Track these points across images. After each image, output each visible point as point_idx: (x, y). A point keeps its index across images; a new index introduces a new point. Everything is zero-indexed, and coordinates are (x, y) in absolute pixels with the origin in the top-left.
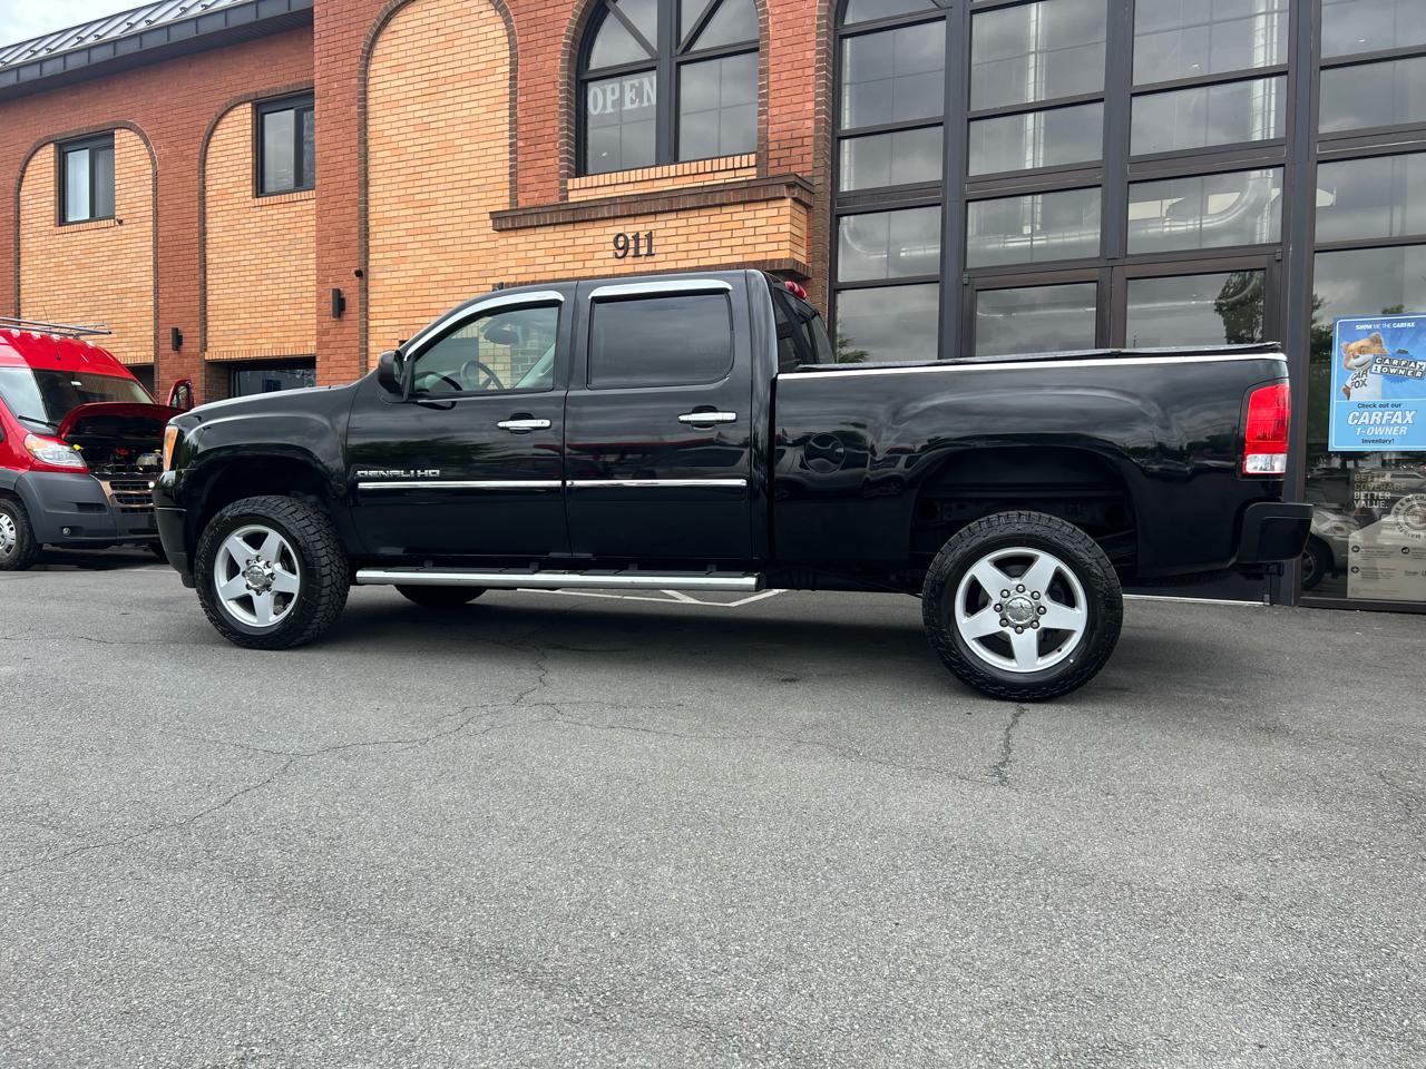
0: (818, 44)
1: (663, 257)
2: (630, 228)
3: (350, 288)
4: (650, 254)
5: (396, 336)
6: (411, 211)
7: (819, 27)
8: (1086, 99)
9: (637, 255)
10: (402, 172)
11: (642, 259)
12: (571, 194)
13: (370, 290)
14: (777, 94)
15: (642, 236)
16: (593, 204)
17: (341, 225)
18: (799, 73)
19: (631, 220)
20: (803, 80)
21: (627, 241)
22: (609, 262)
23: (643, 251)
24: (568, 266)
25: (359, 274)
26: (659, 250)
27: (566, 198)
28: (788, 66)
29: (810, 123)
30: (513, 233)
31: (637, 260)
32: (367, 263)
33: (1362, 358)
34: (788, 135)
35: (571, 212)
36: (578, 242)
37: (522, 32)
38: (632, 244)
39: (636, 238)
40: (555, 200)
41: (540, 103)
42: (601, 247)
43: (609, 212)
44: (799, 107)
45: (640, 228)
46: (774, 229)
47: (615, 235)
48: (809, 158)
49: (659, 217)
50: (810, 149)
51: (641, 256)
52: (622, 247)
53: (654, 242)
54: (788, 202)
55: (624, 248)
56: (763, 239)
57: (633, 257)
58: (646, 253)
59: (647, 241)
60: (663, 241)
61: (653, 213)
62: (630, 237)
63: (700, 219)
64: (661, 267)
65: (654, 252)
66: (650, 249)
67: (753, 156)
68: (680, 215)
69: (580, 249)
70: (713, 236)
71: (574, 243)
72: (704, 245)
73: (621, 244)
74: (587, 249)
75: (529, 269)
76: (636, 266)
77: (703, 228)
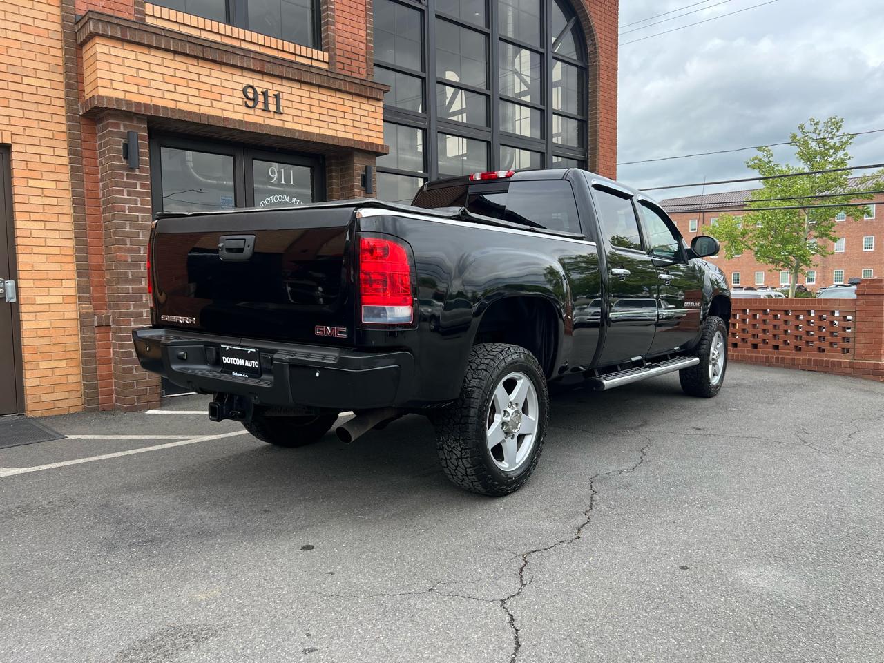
1: (290, 118)
2: (261, 84)
4: (278, 112)
9: (266, 110)
11: (271, 115)
12: (148, 19)
15: (271, 93)
16: (225, 49)
21: (255, 92)
22: (238, 108)
23: (272, 107)
26: (287, 111)
27: (144, 19)
30: (119, 45)
31: (266, 114)
34: (349, 48)
36: (202, 78)
38: (261, 98)
39: (265, 94)
42: (230, 92)
43: (241, 63)
45: (269, 86)
46: (373, 121)
47: (244, 85)
48: (363, 71)
49: (285, 83)
50: (364, 65)
51: (270, 111)
52: (251, 98)
53: (282, 102)
54: (381, 104)
55: (253, 99)
56: (366, 126)
57: (263, 110)
58: (275, 110)
59: (275, 99)
60: (289, 104)
61: (282, 78)
62: (259, 91)
63: (320, 96)
64: (288, 125)
65: (282, 111)
66: (278, 108)
67: (326, 54)
68: (304, 87)
69: (207, 87)
70: (331, 112)
71: (199, 79)
72: (323, 118)
73: (251, 96)
74: (215, 89)
75: (143, 90)
76: (266, 119)
77: (322, 104)
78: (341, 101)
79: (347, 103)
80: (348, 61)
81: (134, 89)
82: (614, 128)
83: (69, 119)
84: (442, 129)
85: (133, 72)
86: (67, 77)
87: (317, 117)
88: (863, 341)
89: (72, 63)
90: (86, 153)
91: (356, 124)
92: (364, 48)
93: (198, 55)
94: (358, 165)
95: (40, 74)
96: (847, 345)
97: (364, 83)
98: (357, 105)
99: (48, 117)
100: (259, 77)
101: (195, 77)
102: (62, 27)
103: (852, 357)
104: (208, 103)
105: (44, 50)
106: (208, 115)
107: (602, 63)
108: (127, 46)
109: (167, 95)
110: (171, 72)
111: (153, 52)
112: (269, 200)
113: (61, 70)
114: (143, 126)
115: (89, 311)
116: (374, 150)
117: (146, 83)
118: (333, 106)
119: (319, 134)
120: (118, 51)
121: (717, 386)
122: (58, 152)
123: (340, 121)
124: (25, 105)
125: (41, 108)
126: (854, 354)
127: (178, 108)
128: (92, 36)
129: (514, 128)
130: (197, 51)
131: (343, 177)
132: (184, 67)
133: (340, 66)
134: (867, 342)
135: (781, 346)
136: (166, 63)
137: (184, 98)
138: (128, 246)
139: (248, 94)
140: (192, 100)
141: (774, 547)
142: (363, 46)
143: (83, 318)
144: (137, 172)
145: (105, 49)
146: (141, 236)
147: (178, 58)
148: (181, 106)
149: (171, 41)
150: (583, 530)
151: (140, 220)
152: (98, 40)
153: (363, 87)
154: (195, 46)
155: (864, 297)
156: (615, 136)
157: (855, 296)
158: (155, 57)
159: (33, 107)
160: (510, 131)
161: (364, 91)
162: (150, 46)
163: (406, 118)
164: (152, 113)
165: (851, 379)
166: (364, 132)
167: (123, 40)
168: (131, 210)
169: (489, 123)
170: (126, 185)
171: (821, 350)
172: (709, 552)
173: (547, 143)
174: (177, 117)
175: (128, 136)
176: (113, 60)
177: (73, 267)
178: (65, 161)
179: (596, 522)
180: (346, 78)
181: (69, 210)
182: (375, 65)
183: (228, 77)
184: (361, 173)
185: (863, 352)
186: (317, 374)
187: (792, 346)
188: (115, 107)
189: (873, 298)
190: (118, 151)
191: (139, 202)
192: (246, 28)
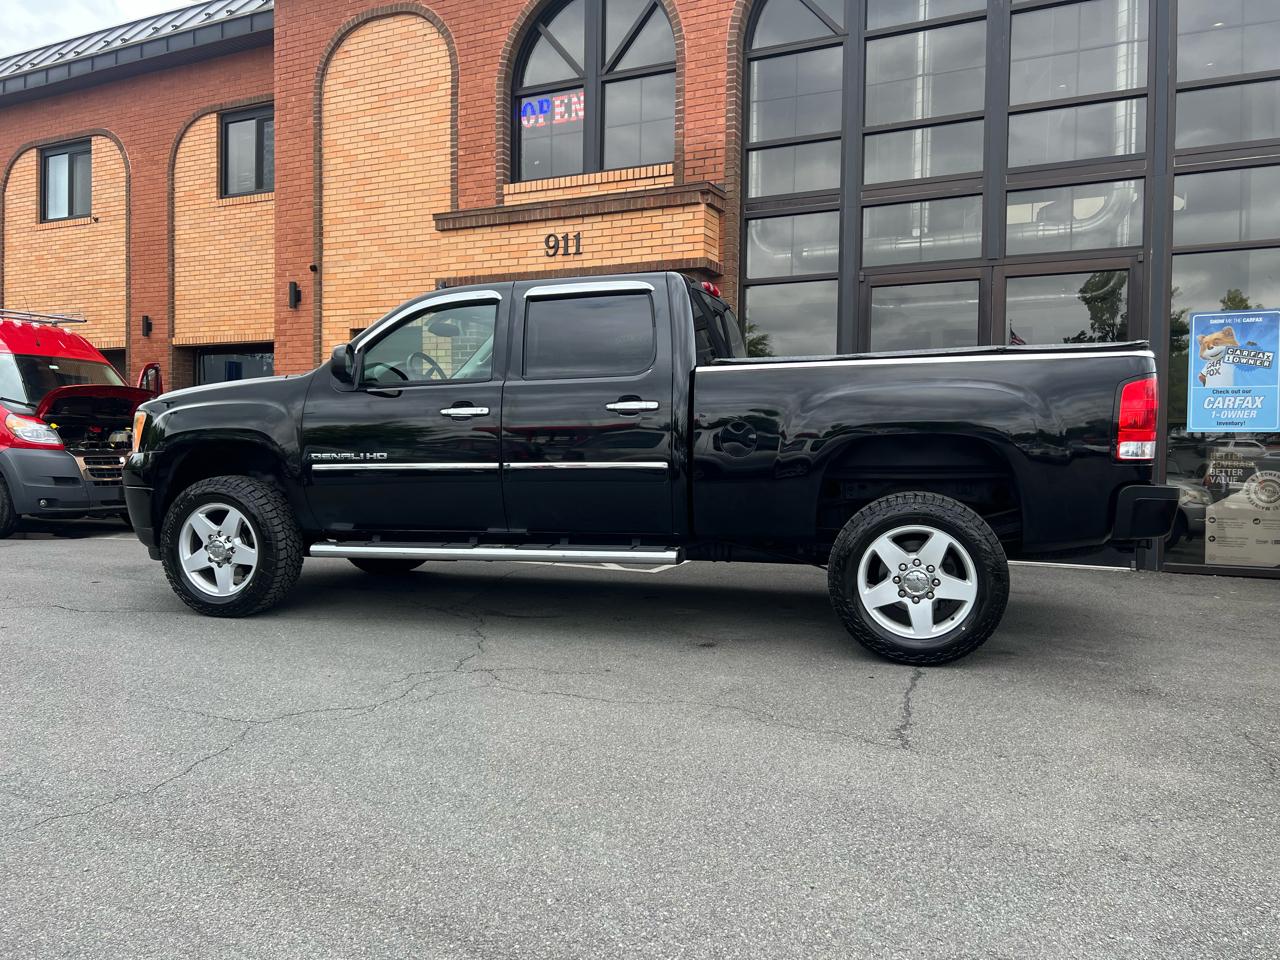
0: (729, 66)
1: (589, 256)
2: (559, 229)
3: (306, 281)
4: (578, 253)
5: (347, 325)
6: (361, 213)
7: (729, 50)
8: (969, 116)
9: (566, 254)
10: (353, 177)
11: (571, 257)
12: (506, 198)
13: (324, 283)
14: (692, 111)
15: (571, 236)
16: (526, 207)
17: (297, 224)
18: (712, 91)
19: (561, 222)
20: (716, 98)
21: (557, 241)
22: (540, 260)
24: (504, 263)
25: (314, 268)
26: (586, 249)
27: (502, 201)
28: (703, 86)
29: (722, 137)
30: (454, 233)
31: (566, 258)
32: (321, 259)
33: (1216, 349)
34: (702, 147)
35: (506, 215)
36: (513, 241)
37: (463, 53)
38: (562, 244)
39: (566, 238)
40: (492, 203)
41: (478, 117)
42: (534, 246)
43: (541, 215)
44: (712, 122)
45: (569, 229)
46: (690, 232)
47: (546, 236)
48: (721, 168)
49: (584, 220)
50: (722, 159)
51: (570, 254)
52: (553, 246)
53: (582, 242)
54: (701, 207)
56: (679, 240)
57: (562, 255)
58: (575, 252)
59: (575, 241)
60: (590, 241)
61: (583, 216)
62: (560, 237)
64: (587, 264)
65: (581, 251)
66: (578, 246)
68: (606, 218)
69: (515, 248)
71: (509, 242)
72: (625, 245)
73: (552, 244)
74: (521, 247)
75: (469, 266)
76: (565, 263)
77: (625, 230)
78: (648, 221)
79: (655, 220)
80: (701, 163)
81: (463, 266)
85: (464, 252)
87: (619, 246)
91: (667, 241)
98: (668, 218)
100: (558, 223)
101: (506, 242)
104: (516, 262)
108: (459, 233)
109: (485, 265)
110: (489, 243)
118: (638, 229)
120: (455, 238)
123: (646, 243)
132: (498, 236)
133: (690, 171)
136: (486, 237)
137: (498, 263)
139: (550, 243)
147: (494, 229)
158: (478, 235)
162: (474, 227)
166: (677, 248)
176: (450, 247)
183: (533, 232)
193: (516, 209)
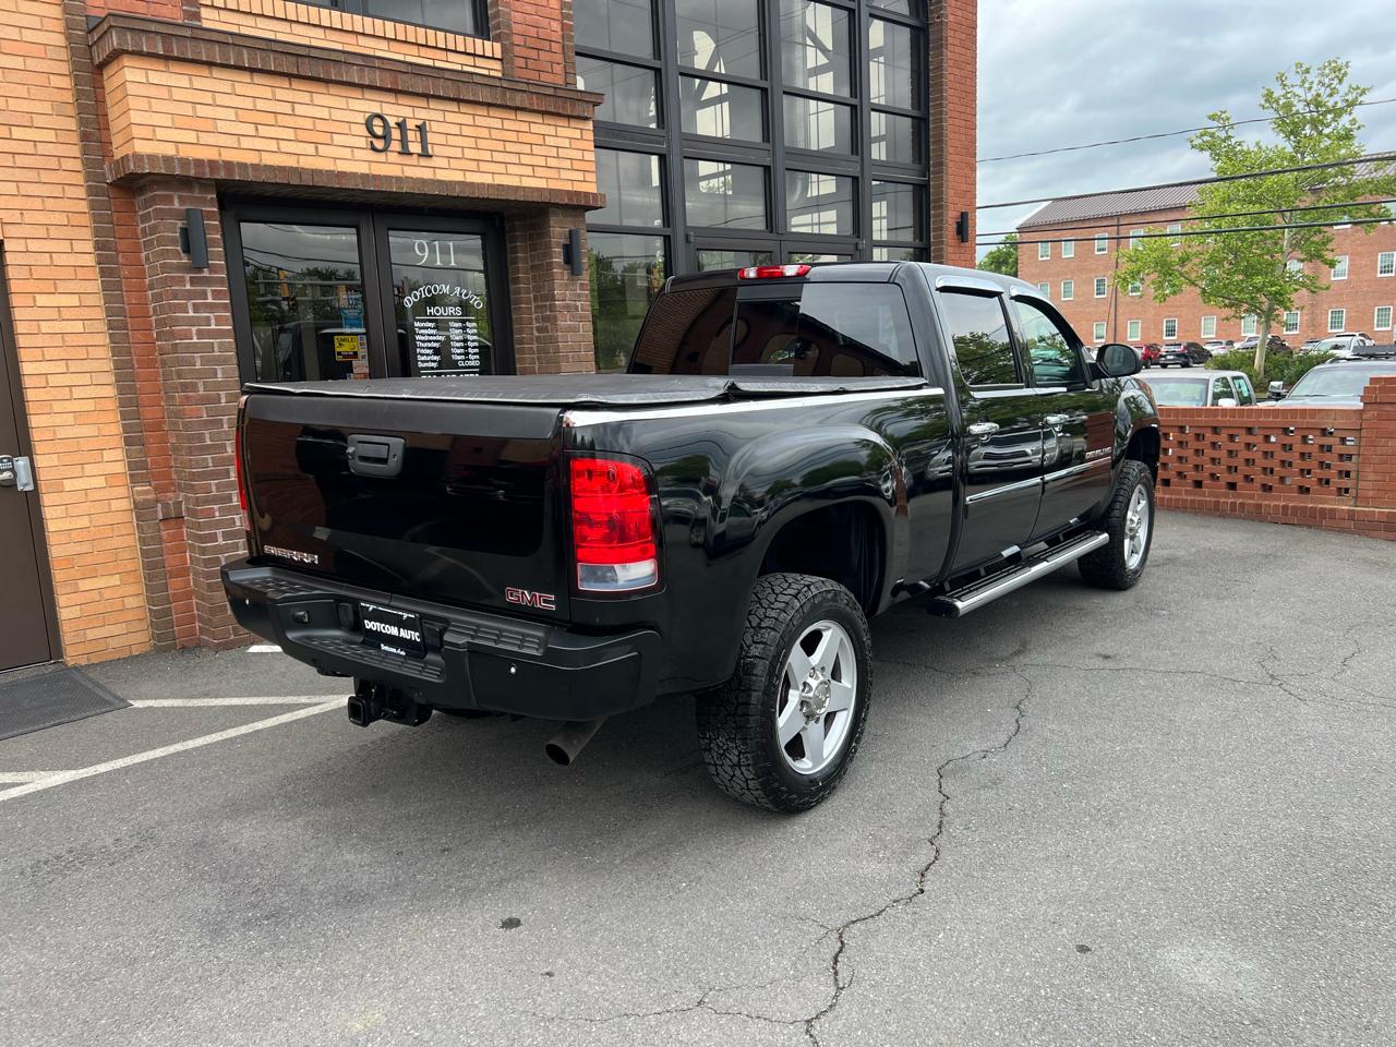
1: (443, 163)
4: (425, 154)
9: (405, 152)
11: (414, 160)
12: (204, 13)
15: (411, 124)
21: (387, 128)
22: (359, 154)
23: (415, 148)
26: (438, 150)
27: (197, 16)
30: (160, 65)
31: (405, 159)
34: (533, 32)
36: (299, 110)
38: (396, 134)
39: (401, 126)
40: (173, 12)
42: (344, 128)
43: (360, 78)
45: (406, 112)
46: (578, 155)
47: (367, 115)
48: (558, 69)
49: (433, 104)
50: (559, 58)
51: (412, 154)
52: (380, 135)
53: (430, 138)
54: (590, 125)
55: (384, 137)
56: (567, 164)
57: (399, 153)
58: (420, 152)
59: (418, 134)
60: (441, 139)
61: (427, 96)
62: (392, 122)
63: (491, 120)
64: (443, 176)
65: (430, 153)
66: (424, 147)
67: (497, 46)
68: (464, 108)
69: (308, 124)
70: (509, 147)
71: (293, 110)
72: (498, 157)
73: (379, 131)
74: (321, 125)
75: (205, 139)
76: (405, 168)
77: (496, 135)
78: (525, 127)
79: (534, 128)
80: (533, 54)
81: (191, 137)
82: (971, 127)
83: (91, 191)
84: (690, 151)
85: (188, 109)
86: (82, 122)
87: (487, 156)
88: (1372, 477)
89: (88, 98)
90: (123, 245)
91: (552, 162)
92: (559, 29)
93: (290, 71)
94: (558, 229)
95: (38, 121)
96: (1347, 483)
97: (560, 93)
98: (551, 130)
99: (57, 191)
100: (390, 98)
101: (287, 108)
102: (67, 39)
103: (1352, 503)
104: (311, 149)
105: (42, 80)
106: (312, 170)
107: (951, 18)
108: (174, 67)
109: (245, 143)
110: (248, 104)
111: (216, 73)
112: (418, 294)
113: (71, 110)
114: (209, 197)
115: (149, 497)
116: (583, 203)
117: (209, 126)
118: (512, 136)
119: (492, 185)
120: (160, 75)
121: (1135, 572)
122: (78, 246)
123: (524, 159)
124: (19, 175)
125: (45, 177)
126: (1356, 497)
127: (262, 164)
128: (116, 55)
129: (807, 139)
130: (287, 65)
131: (533, 248)
132: (267, 93)
133: (521, 62)
134: (1379, 478)
135: (1240, 484)
136: (240, 89)
137: (273, 145)
138: (201, 393)
139: (375, 128)
140: (285, 146)
141: (1221, 901)
142: (556, 26)
143: (141, 509)
144: (206, 273)
145: (138, 76)
146: (219, 375)
147: (258, 79)
148: (269, 160)
149: (245, 52)
150: (929, 875)
151: (216, 349)
152: (126, 61)
153: (560, 101)
154: (284, 58)
155: (1375, 406)
156: (973, 141)
157: (1360, 405)
158: (220, 82)
159: (32, 175)
160: (801, 145)
161: (562, 105)
162: (211, 64)
163: (632, 140)
164: (222, 175)
165: (1350, 538)
166: (565, 174)
167: (167, 58)
168: (200, 334)
169: (766, 137)
170: (190, 295)
171: (1304, 490)
172: (1121, 916)
173: (862, 160)
174: (263, 178)
175: (188, 215)
176: (153, 92)
177: (117, 429)
178: (90, 260)
179: (947, 858)
180: (531, 89)
181: (104, 339)
182: (578, 54)
183: (339, 102)
184: (563, 241)
185: (1371, 494)
186: (513, 670)
187: (1257, 484)
188: (163, 171)
189: (1389, 408)
190: (173, 241)
191: (213, 321)
192: (365, 14)
193: (314, 53)
